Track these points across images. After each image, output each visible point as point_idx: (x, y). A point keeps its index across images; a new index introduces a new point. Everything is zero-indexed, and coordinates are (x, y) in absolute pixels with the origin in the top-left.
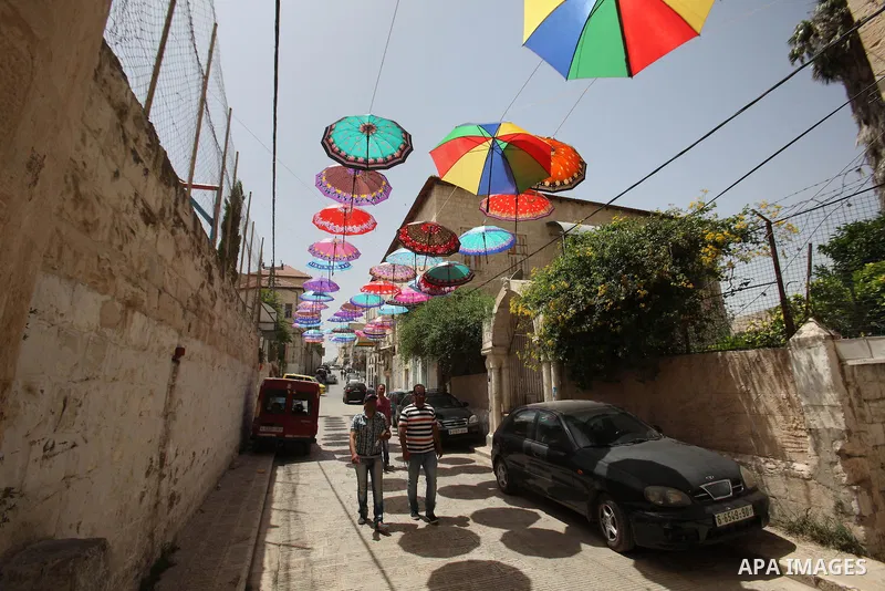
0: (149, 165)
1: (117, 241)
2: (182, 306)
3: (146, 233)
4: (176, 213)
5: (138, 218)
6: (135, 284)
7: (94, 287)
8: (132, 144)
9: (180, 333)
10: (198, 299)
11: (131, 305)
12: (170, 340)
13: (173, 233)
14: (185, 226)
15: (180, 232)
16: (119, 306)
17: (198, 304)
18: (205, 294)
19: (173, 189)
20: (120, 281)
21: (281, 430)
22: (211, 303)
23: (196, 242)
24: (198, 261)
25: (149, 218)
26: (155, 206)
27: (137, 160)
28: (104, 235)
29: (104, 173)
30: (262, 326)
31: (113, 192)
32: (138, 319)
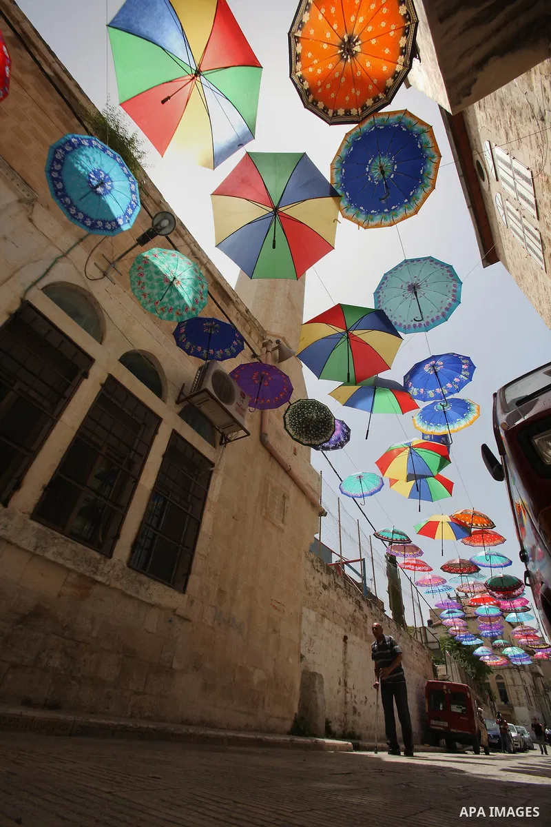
0: (322, 571)
1: (317, 597)
2: (344, 619)
3: (326, 592)
4: (335, 583)
5: (322, 588)
6: (324, 609)
7: (313, 610)
8: (316, 568)
9: (345, 630)
10: (354, 617)
11: (324, 616)
12: (342, 633)
13: (335, 590)
14: (340, 587)
15: (338, 589)
16: (320, 616)
17: (354, 619)
18: (357, 614)
19: (332, 575)
20: (319, 608)
21: (446, 724)
22: (364, 621)
23: (348, 592)
24: (351, 600)
25: (325, 587)
26: (327, 583)
27: (319, 572)
28: (313, 595)
29: (311, 579)
30: (430, 645)
31: (314, 583)
32: (326, 621)
